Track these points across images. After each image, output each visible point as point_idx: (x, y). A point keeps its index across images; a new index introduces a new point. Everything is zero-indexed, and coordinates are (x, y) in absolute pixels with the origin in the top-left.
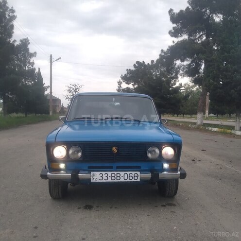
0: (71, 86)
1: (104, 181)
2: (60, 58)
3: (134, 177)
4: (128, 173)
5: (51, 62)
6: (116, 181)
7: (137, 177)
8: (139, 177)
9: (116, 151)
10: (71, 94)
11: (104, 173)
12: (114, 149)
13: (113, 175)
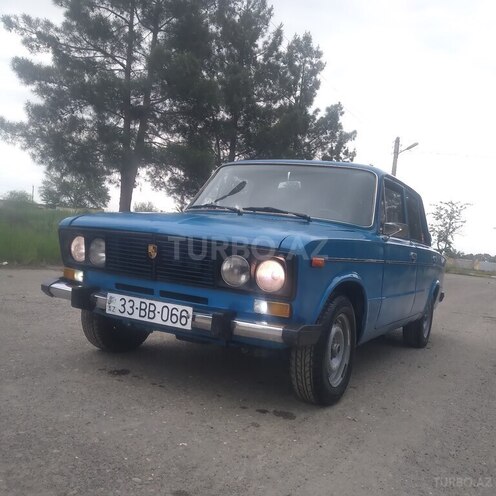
0: (443, 206)
1: (126, 315)
2: (416, 144)
3: (181, 317)
4: (171, 306)
5: (396, 153)
6: (146, 319)
7: (187, 318)
8: (190, 320)
9: (154, 255)
10: (440, 222)
11: (127, 298)
12: (151, 248)
13: (143, 306)
